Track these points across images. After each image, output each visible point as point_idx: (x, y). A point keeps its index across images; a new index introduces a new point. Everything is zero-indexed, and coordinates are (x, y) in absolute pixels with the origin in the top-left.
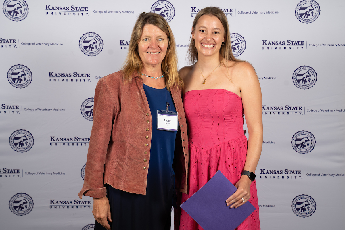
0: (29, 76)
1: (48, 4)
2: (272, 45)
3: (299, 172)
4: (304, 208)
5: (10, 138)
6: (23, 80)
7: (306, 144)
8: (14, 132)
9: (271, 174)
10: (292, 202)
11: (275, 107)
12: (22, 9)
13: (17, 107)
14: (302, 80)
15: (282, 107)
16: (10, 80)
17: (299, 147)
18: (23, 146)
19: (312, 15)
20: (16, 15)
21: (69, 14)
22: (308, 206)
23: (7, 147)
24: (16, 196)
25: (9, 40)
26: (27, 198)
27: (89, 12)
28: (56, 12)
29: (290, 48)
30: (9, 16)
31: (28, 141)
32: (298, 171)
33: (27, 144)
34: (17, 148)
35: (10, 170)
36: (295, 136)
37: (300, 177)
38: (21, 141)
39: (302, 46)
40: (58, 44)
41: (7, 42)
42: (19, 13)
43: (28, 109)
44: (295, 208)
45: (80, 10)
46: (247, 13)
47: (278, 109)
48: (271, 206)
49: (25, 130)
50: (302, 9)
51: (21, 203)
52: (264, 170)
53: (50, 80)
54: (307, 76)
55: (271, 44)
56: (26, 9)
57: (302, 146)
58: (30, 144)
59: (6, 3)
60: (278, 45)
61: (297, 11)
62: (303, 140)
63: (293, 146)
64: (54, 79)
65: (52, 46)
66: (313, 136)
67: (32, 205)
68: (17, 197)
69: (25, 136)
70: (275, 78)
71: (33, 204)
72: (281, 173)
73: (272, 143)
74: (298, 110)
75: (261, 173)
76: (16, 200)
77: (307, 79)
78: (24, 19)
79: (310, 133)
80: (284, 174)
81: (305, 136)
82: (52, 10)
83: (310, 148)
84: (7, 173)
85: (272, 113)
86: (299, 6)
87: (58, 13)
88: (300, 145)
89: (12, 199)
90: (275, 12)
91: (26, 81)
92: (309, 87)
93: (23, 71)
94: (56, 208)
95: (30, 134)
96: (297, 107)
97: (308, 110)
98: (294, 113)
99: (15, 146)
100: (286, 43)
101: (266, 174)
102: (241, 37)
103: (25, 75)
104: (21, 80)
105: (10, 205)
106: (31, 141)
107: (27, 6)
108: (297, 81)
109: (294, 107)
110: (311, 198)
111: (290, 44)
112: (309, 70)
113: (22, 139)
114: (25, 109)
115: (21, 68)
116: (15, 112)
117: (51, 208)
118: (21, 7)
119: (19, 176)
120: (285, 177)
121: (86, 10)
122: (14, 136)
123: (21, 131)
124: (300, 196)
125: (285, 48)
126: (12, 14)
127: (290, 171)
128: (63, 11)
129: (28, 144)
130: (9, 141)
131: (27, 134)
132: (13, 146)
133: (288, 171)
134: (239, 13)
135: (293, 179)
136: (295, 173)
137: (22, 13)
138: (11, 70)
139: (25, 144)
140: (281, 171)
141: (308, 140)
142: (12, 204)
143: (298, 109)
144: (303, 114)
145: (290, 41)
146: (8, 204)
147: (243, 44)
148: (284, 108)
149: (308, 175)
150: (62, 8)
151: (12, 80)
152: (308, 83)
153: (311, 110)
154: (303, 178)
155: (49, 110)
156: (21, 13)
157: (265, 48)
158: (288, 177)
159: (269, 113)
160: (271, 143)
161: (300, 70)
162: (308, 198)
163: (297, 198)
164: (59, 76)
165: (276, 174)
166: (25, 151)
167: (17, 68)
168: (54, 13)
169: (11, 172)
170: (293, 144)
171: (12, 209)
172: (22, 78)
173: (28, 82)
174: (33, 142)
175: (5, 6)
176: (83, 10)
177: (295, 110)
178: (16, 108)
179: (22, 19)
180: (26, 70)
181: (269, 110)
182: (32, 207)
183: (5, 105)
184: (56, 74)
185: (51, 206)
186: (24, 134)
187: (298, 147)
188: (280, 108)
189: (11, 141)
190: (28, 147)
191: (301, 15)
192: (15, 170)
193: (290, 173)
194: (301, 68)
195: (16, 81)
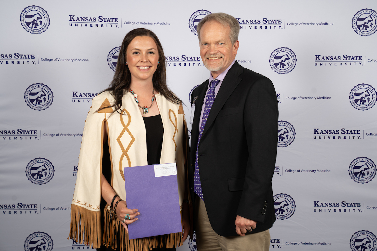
0: (50, 97)
1: (72, 15)
2: (326, 61)
3: (359, 205)
4: (364, 245)
5: (26, 168)
6: (43, 101)
7: (365, 172)
8: (32, 161)
9: (327, 207)
10: (351, 240)
11: (330, 131)
12: (43, 20)
13: (35, 132)
14: (360, 100)
15: (338, 131)
16: (27, 102)
17: (358, 176)
18: (42, 177)
19: (371, 26)
20: (36, 27)
21: (97, 25)
22: (369, 243)
23: (23, 178)
24: (33, 235)
25: (27, 55)
26: (46, 237)
27: (119, 23)
28: (81, 23)
29: (346, 64)
30: (28, 28)
31: (48, 171)
32: (356, 203)
33: (46, 175)
34: (34, 180)
35: (27, 205)
36: (353, 163)
37: (359, 210)
38: (39, 172)
39: (360, 61)
40: (84, 60)
41: (25, 58)
42: (39, 24)
43: (49, 135)
44: (354, 246)
45: (108, 21)
46: (297, 24)
47: (334, 133)
48: (326, 244)
49: (44, 159)
50: (359, 20)
51: (39, 243)
52: (318, 202)
53: (74, 101)
54: (366, 96)
55: (325, 59)
56: (47, 20)
57: (361, 175)
58: (50, 175)
59: (24, 13)
60: (333, 61)
61: (354, 22)
62: (363, 168)
63: (351, 175)
64: (78, 100)
65: (77, 62)
66: (373, 164)
67: (51, 246)
68: (34, 237)
69: (44, 166)
70: (330, 98)
71: (53, 244)
72: (338, 206)
73: (327, 171)
74: (356, 134)
75: (315, 206)
76: (32, 241)
77: (366, 99)
78: (45, 31)
79: (370, 160)
80: (340, 206)
81: (364, 163)
82: (77, 21)
83: (370, 177)
84: (22, 208)
85: (327, 137)
86: (356, 17)
87: (83, 25)
88: (359, 173)
89: (28, 239)
90: (330, 24)
91: (46, 102)
92: (369, 107)
93: (43, 91)
94: (79, 249)
95: (50, 163)
96: (355, 131)
97: (367, 134)
98: (351, 137)
99: (32, 177)
100: (342, 57)
101: (321, 207)
102: (291, 52)
103: (45, 95)
104: (40, 101)
105: (26, 246)
106: (51, 171)
107: (48, 17)
108: (354, 102)
109: (351, 131)
110: (372, 235)
111: (346, 59)
112: (368, 88)
113: (40, 169)
114: (45, 135)
115: (40, 87)
116: (33, 138)
117: (73, 248)
118: (41, 18)
119: (36, 212)
120: (343, 210)
121: (115, 21)
122: (31, 166)
123: (39, 159)
124: (360, 232)
125: (341, 64)
126: (31, 25)
127: (348, 203)
128: (89, 22)
129: (48, 174)
130: (26, 172)
131: (47, 164)
132: (30, 177)
133: (345, 204)
134: (288, 24)
135: (351, 213)
136: (354, 205)
137: (43, 25)
138: (29, 89)
139: (44, 175)
140: (338, 204)
141: (368, 168)
142: (28, 244)
143: (356, 132)
144: (362, 138)
145: (346, 55)
146: (24, 245)
147: (294, 59)
148: (340, 131)
149: (368, 207)
150: (89, 19)
151: (30, 101)
152: (367, 103)
153: (371, 134)
154: (363, 211)
155: (72, 135)
156: (41, 24)
157: (319, 63)
158: (345, 211)
159: (323, 137)
160: (325, 171)
161: (358, 89)
162: (368, 235)
163: (356, 235)
164: (84, 97)
165: (332, 207)
166: (44, 182)
167: (36, 87)
168: (79, 24)
169: (28, 207)
170: (351, 173)
171: (28, 250)
172: (42, 99)
173: (48, 104)
174: (53, 172)
175: (23, 17)
176: (112, 21)
177: (352, 134)
178: (35, 134)
179: (42, 31)
180: (46, 90)
181: (323, 133)
182: (51, 248)
183: (21, 130)
184: (81, 94)
185: (73, 247)
186: (44, 164)
187: (356, 176)
188: (336, 132)
189: (28, 171)
190: (48, 178)
191: (359, 26)
192: (31, 205)
193: (348, 206)
194: (359, 86)
195: (34, 102)
